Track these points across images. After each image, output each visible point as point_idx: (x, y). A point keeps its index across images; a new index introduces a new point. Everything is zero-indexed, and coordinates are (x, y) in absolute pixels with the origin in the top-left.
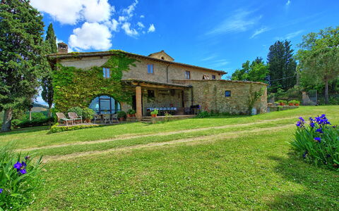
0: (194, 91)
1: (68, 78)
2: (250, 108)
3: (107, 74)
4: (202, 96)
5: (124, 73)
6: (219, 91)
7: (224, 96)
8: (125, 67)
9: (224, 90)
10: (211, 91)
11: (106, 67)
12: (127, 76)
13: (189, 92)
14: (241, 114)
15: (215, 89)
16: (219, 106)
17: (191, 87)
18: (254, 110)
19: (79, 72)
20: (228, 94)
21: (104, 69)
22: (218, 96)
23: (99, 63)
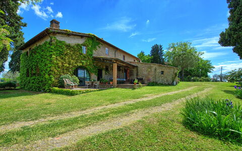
0: (139, 69)
1: (61, 50)
2: (173, 82)
3: (84, 51)
4: (145, 73)
5: (94, 51)
6: (158, 71)
7: (160, 74)
8: (94, 47)
9: (161, 70)
10: (153, 70)
11: (84, 45)
12: (95, 54)
13: (135, 70)
14: (169, 85)
15: (155, 70)
16: (157, 79)
17: (137, 67)
18: (175, 83)
19: (68, 46)
20: (162, 73)
21: (83, 47)
22: (157, 74)
23: (81, 41)
